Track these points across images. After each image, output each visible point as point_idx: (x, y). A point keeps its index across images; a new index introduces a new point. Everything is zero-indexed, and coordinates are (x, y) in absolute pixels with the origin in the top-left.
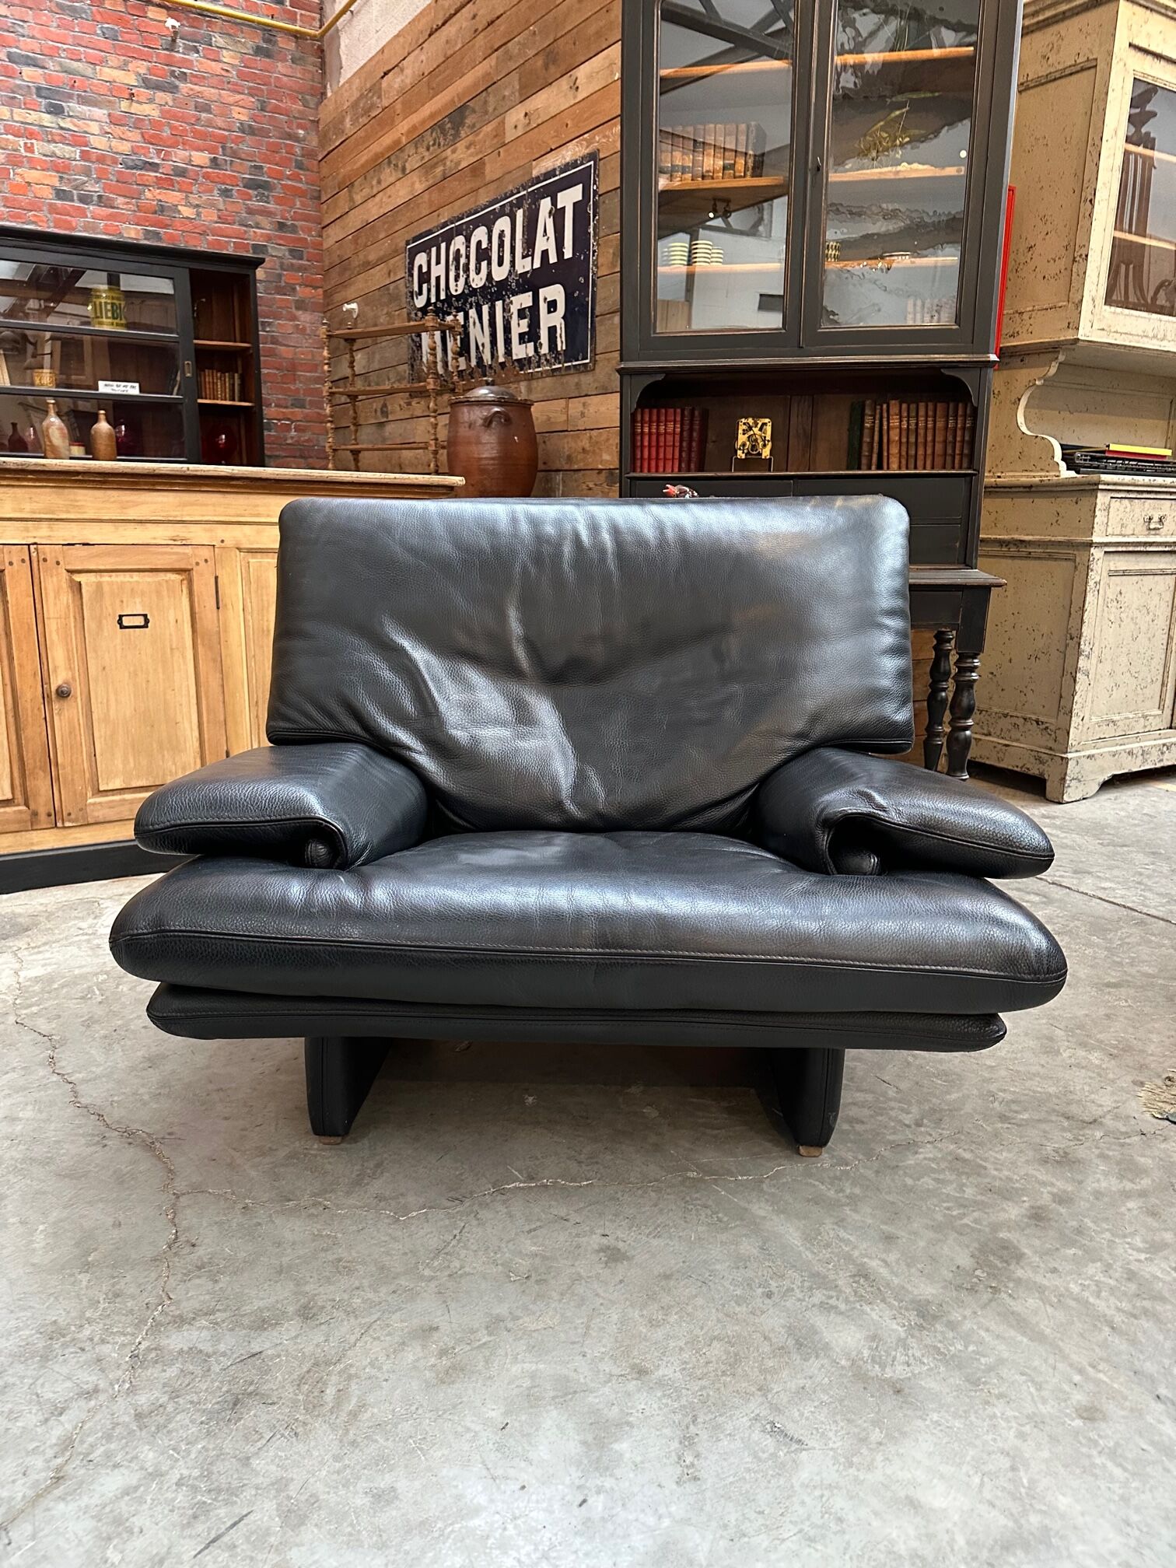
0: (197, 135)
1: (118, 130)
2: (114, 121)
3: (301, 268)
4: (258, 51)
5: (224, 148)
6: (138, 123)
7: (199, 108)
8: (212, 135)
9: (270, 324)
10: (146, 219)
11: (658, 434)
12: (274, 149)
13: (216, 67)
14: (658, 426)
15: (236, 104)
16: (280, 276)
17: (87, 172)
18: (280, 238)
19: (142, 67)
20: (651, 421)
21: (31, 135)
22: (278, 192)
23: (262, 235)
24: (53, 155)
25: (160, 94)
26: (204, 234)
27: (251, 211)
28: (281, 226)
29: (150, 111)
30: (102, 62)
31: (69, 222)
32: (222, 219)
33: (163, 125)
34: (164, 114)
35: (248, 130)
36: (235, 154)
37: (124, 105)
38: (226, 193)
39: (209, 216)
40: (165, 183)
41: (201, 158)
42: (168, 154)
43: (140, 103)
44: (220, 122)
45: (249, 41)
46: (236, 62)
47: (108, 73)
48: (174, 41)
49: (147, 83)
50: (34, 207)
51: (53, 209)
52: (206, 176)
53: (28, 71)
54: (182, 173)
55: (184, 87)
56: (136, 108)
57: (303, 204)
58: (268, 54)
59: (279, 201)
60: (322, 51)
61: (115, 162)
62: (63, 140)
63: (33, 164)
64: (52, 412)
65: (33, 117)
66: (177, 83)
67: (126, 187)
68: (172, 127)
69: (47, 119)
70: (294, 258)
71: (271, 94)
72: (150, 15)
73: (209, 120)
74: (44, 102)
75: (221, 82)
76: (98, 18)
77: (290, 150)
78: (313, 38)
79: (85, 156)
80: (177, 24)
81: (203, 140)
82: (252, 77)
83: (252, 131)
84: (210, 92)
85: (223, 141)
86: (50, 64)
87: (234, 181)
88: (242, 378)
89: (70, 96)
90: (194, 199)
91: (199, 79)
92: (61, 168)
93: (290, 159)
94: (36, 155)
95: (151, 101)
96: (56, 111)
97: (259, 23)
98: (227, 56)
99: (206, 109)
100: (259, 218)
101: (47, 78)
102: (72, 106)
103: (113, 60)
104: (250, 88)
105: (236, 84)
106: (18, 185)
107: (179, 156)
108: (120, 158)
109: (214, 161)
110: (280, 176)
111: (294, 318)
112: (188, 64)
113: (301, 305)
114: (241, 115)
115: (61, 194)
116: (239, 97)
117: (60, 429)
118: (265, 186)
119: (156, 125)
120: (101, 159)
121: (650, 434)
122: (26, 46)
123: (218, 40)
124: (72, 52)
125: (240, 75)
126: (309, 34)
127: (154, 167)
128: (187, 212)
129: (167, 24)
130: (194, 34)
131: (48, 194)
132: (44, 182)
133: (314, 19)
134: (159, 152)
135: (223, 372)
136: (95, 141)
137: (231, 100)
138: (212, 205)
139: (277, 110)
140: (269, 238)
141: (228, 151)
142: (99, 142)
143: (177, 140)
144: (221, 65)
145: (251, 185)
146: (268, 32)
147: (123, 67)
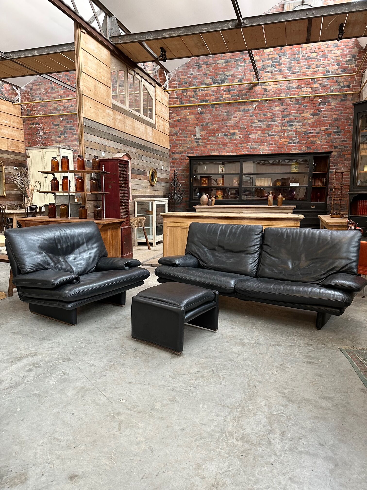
0: (323, 123)
1: (304, 127)
2: (303, 125)
3: (347, 150)
4: (342, 100)
5: (329, 125)
6: (309, 124)
7: (324, 117)
8: (327, 123)
9: (336, 165)
10: (308, 145)
11: (363, 206)
12: (343, 123)
13: (330, 107)
14: (363, 204)
15: (334, 114)
16: (341, 153)
17: (296, 137)
18: (342, 144)
19: (311, 112)
20: (361, 203)
21: (285, 132)
22: (343, 133)
23: (337, 144)
24: (289, 135)
25: (315, 116)
26: (322, 146)
27: (335, 139)
28: (343, 141)
29: (313, 121)
30: (302, 113)
31: (290, 149)
32: (327, 142)
33: (314, 123)
34: (315, 121)
35: (337, 119)
36: (332, 126)
37: (306, 121)
38: (329, 136)
39: (324, 142)
40: (314, 136)
41: (323, 128)
42: (315, 129)
43: (310, 119)
44: (329, 119)
45: (339, 99)
46: (336, 104)
47: (303, 115)
48: (320, 104)
49: (312, 115)
50: (283, 147)
51: (287, 146)
52: (324, 133)
53: (286, 119)
54: (318, 133)
55: (321, 113)
56: (309, 121)
57: (350, 134)
58: (344, 100)
59: (343, 135)
60: (360, 96)
61: (302, 133)
62: (292, 131)
63: (284, 138)
64: (271, 194)
65: (285, 128)
66: (319, 113)
67: (304, 139)
68: (317, 123)
69: (289, 128)
70: (345, 148)
71: (344, 110)
72: (315, 100)
73: (327, 119)
74: (288, 124)
75: (331, 110)
76: (303, 103)
77: (348, 122)
78: (357, 93)
79: (296, 134)
80: (321, 100)
81: (324, 124)
82: (339, 107)
83: (338, 119)
84: (327, 113)
85: (329, 124)
86: (291, 116)
87: (331, 132)
88: (326, 179)
89: (294, 122)
90: (320, 138)
91: (324, 111)
92: (290, 137)
93: (347, 124)
94: (285, 136)
95: (313, 118)
96: (291, 125)
97: (342, 94)
98: (333, 104)
99: (326, 117)
100: (337, 140)
101: (290, 119)
102: (295, 123)
103: (305, 111)
104: (338, 110)
105: (335, 110)
106: (281, 142)
107: (318, 130)
108: (304, 133)
109: (327, 129)
110: (344, 129)
111: (344, 163)
112: (323, 108)
113: (346, 160)
114: (335, 116)
115: (289, 143)
116: (335, 112)
117: (272, 197)
118: (340, 132)
119: (313, 123)
120: (299, 134)
121: (361, 206)
122: (287, 113)
123: (331, 100)
124: (296, 112)
125: (336, 107)
126: (356, 93)
127: (311, 133)
128: (318, 142)
129: (319, 101)
130: (325, 101)
131: (286, 143)
132: (285, 141)
133: (358, 88)
134: (313, 129)
135: (321, 178)
136: (298, 130)
137: (333, 113)
138: (325, 139)
139: (345, 113)
140: (339, 144)
141: (331, 125)
142: (299, 130)
143: (318, 126)
144: (331, 106)
145: (335, 132)
146: (345, 95)
147: (307, 112)
